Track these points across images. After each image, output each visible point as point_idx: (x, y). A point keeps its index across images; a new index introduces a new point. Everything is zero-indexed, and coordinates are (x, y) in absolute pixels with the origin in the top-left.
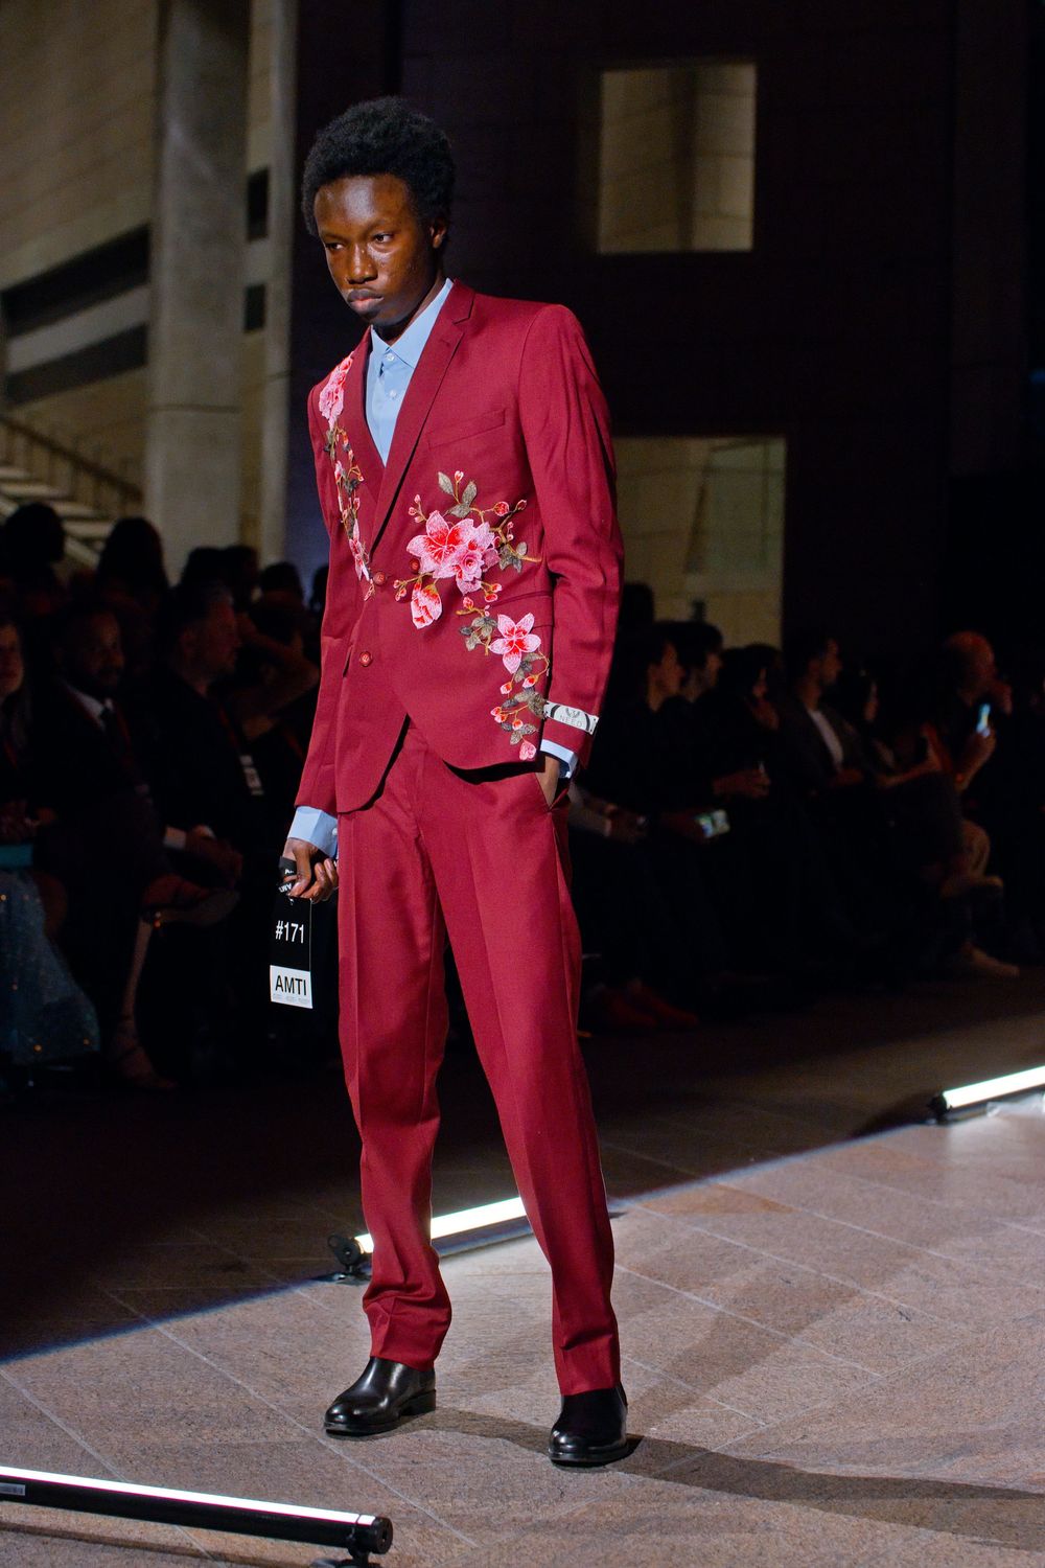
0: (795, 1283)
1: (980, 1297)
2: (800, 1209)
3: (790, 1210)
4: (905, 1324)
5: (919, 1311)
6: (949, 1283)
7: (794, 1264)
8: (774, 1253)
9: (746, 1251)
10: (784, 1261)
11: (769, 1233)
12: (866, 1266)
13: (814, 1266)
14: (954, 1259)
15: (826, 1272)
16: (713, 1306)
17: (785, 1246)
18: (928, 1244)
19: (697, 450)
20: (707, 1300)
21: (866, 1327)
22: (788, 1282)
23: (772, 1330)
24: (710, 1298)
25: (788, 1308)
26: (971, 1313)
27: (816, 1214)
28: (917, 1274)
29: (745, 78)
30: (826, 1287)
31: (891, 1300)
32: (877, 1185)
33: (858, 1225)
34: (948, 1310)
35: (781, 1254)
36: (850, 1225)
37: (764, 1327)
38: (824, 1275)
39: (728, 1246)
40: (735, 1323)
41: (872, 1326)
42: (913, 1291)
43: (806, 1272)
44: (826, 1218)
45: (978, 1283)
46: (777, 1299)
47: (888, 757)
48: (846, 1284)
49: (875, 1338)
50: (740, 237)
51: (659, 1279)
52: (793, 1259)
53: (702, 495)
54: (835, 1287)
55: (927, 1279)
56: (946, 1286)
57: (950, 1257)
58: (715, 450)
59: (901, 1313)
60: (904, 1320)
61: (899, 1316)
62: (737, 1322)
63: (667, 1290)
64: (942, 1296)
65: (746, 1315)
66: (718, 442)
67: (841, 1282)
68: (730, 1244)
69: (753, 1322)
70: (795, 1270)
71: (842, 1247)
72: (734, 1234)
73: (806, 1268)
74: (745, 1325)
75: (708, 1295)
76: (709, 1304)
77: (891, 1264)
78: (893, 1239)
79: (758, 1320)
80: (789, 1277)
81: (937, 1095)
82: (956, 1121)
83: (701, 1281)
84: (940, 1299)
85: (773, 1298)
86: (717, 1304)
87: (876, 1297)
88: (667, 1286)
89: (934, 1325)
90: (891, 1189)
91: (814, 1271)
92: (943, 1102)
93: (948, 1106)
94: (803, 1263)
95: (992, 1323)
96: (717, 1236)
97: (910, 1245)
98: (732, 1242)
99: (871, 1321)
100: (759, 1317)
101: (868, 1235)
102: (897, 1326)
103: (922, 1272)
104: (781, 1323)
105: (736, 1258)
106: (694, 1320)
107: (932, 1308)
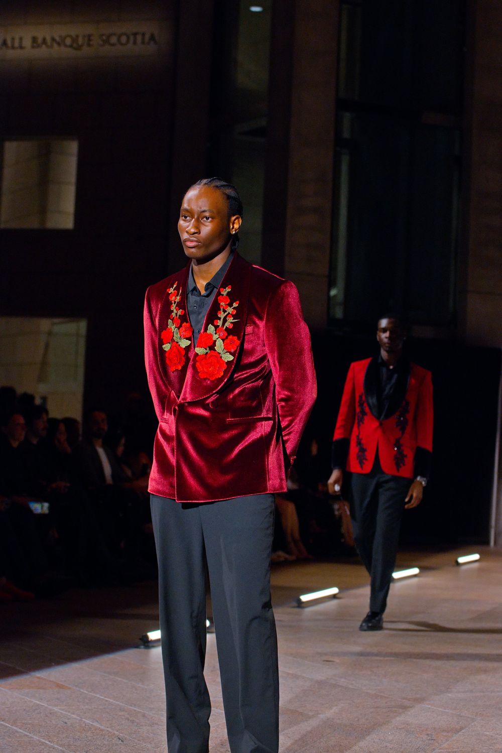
0: (69, 724)
1: (159, 731)
2: (75, 688)
3: (70, 688)
4: (120, 744)
5: (128, 737)
6: (144, 724)
7: (69, 714)
8: (60, 709)
9: (46, 707)
10: (65, 713)
11: (58, 699)
12: (104, 715)
13: (78, 715)
14: (147, 713)
15: (84, 718)
16: (28, 734)
17: (66, 706)
18: (135, 705)
19: (45, 324)
20: (25, 731)
21: (102, 745)
22: (66, 723)
23: (56, 746)
24: (27, 730)
25: (65, 735)
26: (153, 739)
27: (82, 690)
28: (128, 720)
29: (73, 147)
30: (84, 725)
31: (115, 732)
32: (113, 677)
33: (102, 696)
34: (143, 737)
35: (63, 710)
36: (98, 696)
37: (52, 744)
38: (83, 720)
39: (38, 705)
40: (38, 743)
41: (104, 744)
42: (126, 727)
43: (75, 718)
44: (87, 692)
45: (157, 724)
46: (59, 731)
47: (129, 473)
48: (94, 724)
49: (106, 750)
50: (68, 223)
51: (3, 721)
52: (69, 712)
53: (47, 346)
54: (88, 725)
55: (133, 722)
56: (142, 725)
57: (145, 712)
58: (53, 324)
59: (119, 738)
60: (120, 742)
61: (118, 740)
62: (39, 742)
63: (6, 726)
64: (140, 730)
65: (44, 739)
66: (56, 320)
67: (91, 723)
68: (39, 704)
69: (47, 742)
70: (70, 717)
71: (93, 707)
72: (42, 699)
73: (74, 716)
74: (43, 744)
75: (26, 729)
76: (26, 733)
77: (116, 715)
78: (118, 703)
79: (49, 741)
80: (67, 721)
81: (144, 634)
82: (153, 647)
83: (23, 722)
84: (139, 732)
85: (58, 731)
86: (30, 733)
87: (108, 731)
88: (7, 724)
89: (135, 744)
90: (120, 679)
91: (79, 718)
92: (147, 637)
93: (150, 639)
94: (73, 714)
95: (163, 743)
96: (32, 700)
97: (126, 706)
98: (41, 703)
99: (105, 742)
100: (50, 740)
101: (107, 701)
102: (117, 745)
103: (131, 719)
104: (60, 743)
105: (41, 711)
106: (19, 741)
107: (134, 736)
